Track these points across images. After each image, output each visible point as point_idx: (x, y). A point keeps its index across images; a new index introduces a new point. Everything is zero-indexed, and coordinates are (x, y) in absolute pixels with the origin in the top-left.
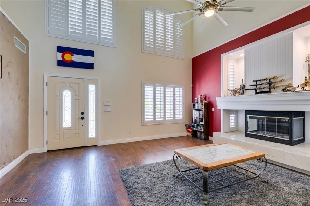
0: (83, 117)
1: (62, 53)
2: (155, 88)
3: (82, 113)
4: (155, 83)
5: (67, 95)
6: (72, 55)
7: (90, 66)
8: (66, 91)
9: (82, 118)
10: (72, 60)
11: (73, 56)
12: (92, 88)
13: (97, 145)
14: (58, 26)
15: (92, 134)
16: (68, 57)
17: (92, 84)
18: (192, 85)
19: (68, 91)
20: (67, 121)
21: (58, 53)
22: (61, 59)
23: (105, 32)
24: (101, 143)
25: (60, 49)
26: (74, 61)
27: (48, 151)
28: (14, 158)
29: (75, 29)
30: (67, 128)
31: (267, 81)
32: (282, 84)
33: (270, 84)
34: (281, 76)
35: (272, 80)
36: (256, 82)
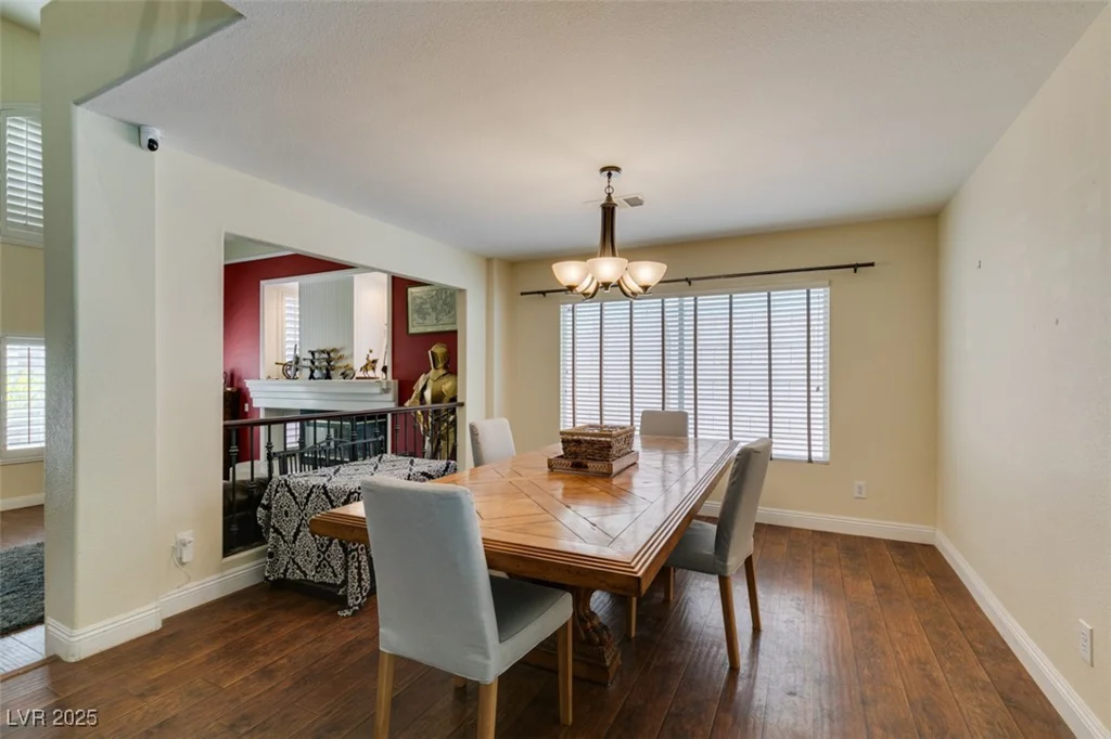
31: (326, 356)
32: (342, 363)
33: (329, 361)
34: (342, 349)
35: (332, 355)
36: (313, 353)
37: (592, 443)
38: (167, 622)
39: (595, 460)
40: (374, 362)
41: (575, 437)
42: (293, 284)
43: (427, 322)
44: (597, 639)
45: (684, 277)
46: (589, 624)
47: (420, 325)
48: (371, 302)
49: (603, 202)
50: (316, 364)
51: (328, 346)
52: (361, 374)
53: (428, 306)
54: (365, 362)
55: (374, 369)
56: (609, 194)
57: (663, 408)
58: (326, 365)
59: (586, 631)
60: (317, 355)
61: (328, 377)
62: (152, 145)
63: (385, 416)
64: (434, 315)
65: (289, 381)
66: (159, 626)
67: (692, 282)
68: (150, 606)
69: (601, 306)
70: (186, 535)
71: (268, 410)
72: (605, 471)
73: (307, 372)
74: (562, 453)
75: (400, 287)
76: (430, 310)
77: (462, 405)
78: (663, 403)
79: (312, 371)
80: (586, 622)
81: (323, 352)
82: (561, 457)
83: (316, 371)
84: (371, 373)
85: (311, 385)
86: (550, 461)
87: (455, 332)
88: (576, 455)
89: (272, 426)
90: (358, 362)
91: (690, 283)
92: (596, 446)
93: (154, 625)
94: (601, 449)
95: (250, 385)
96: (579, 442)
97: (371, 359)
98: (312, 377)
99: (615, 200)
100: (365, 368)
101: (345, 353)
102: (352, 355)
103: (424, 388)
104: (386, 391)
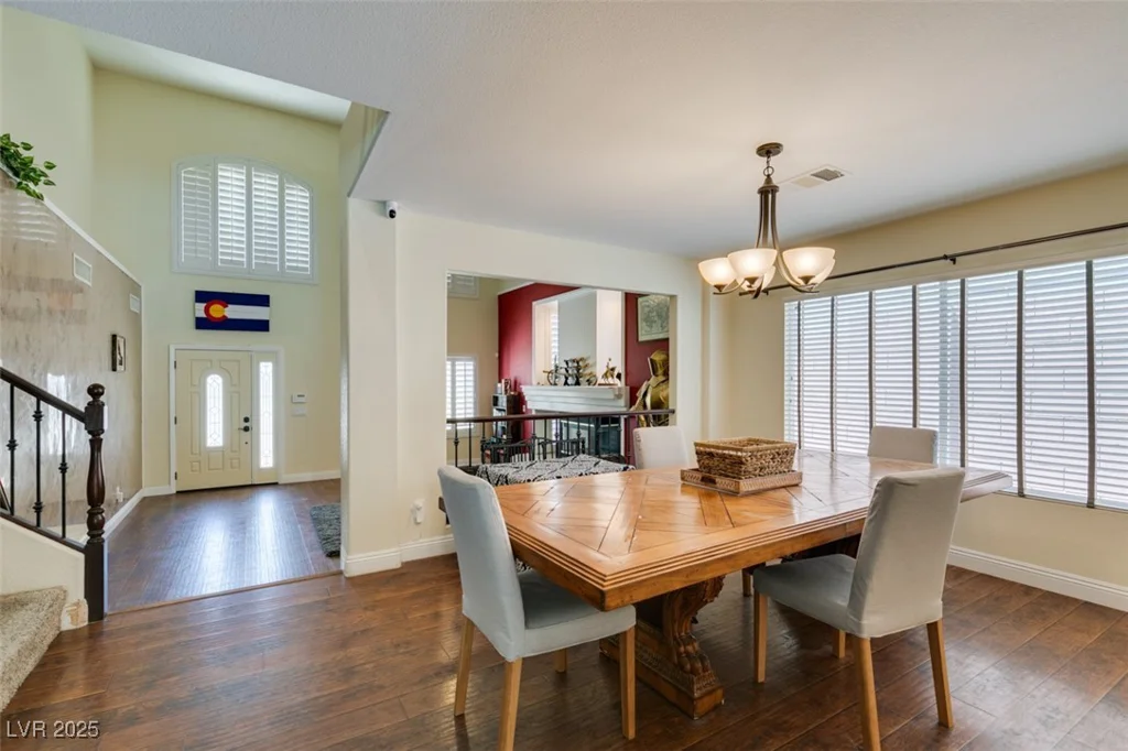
0: (248, 426)
1: (205, 304)
3: (247, 420)
5: (215, 386)
6: (226, 306)
7: (262, 326)
8: (212, 376)
9: (246, 429)
10: (224, 316)
11: (227, 309)
12: (266, 370)
13: (276, 484)
14: (196, 251)
15: (266, 460)
16: (217, 311)
17: (266, 360)
18: (497, 355)
19: (217, 376)
20: (215, 435)
21: (197, 304)
22: (204, 316)
23: (294, 254)
24: (285, 478)
25: (201, 296)
26: (230, 317)
27: (178, 492)
29: (232, 254)
30: (215, 449)
31: (576, 365)
32: (588, 371)
33: (578, 369)
34: (589, 358)
35: (581, 363)
36: (567, 363)
37: (724, 457)
38: (406, 565)
39: (727, 476)
40: (613, 369)
41: (708, 450)
42: (553, 303)
43: (654, 330)
44: (688, 667)
45: (942, 255)
46: (682, 649)
47: (648, 333)
48: (610, 313)
49: (761, 186)
50: (570, 372)
51: (577, 356)
52: (602, 381)
53: (655, 314)
54: (605, 370)
55: (612, 376)
56: (768, 176)
57: (915, 425)
58: (576, 373)
59: (679, 655)
60: (570, 364)
61: (578, 383)
62: (392, 214)
63: (617, 421)
64: (659, 322)
65: (553, 387)
66: (399, 566)
67: (958, 259)
68: (394, 550)
69: (833, 300)
70: (420, 502)
71: (537, 411)
72: (732, 489)
73: (563, 379)
74: (697, 466)
75: (631, 300)
76: (656, 319)
77: (673, 412)
78: (915, 419)
79: (567, 378)
80: (679, 645)
81: (574, 361)
82: (696, 470)
83: (570, 378)
84: (610, 381)
85: (565, 390)
86: (683, 472)
87: (667, 340)
88: (709, 469)
89: (536, 421)
90: (600, 370)
91: (954, 261)
92: (727, 461)
93: (395, 564)
94: (732, 464)
95: (526, 391)
96: (711, 455)
97: (611, 367)
98: (566, 383)
99: (775, 181)
100: (605, 376)
101: (590, 362)
102: (595, 364)
103: (645, 394)
104: (619, 397)
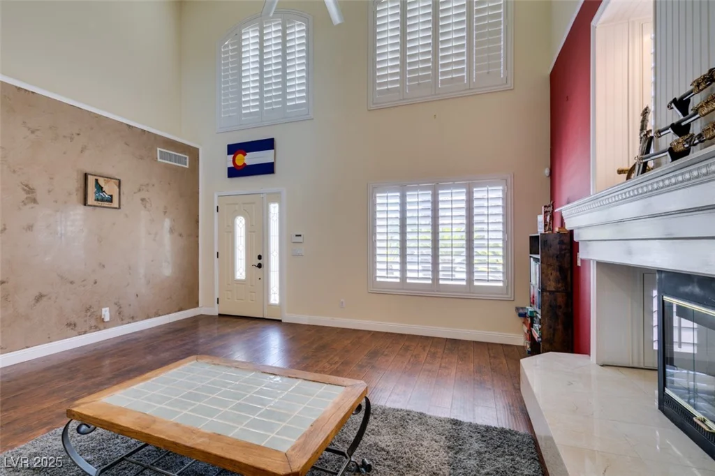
0: (261, 263)
1: (232, 156)
2: (406, 196)
3: (260, 257)
4: (403, 182)
5: (240, 223)
6: (245, 155)
7: (268, 169)
8: (239, 218)
9: (260, 266)
10: (244, 164)
11: (246, 157)
12: (274, 209)
13: (280, 321)
14: (229, 112)
15: (275, 298)
16: (240, 160)
17: (274, 201)
18: (547, 171)
19: (242, 218)
20: (241, 269)
21: (228, 156)
22: (232, 166)
23: (293, 93)
24: (287, 318)
25: (231, 149)
26: (248, 164)
27: (220, 315)
28: (157, 315)
29: (250, 107)
30: (241, 282)
